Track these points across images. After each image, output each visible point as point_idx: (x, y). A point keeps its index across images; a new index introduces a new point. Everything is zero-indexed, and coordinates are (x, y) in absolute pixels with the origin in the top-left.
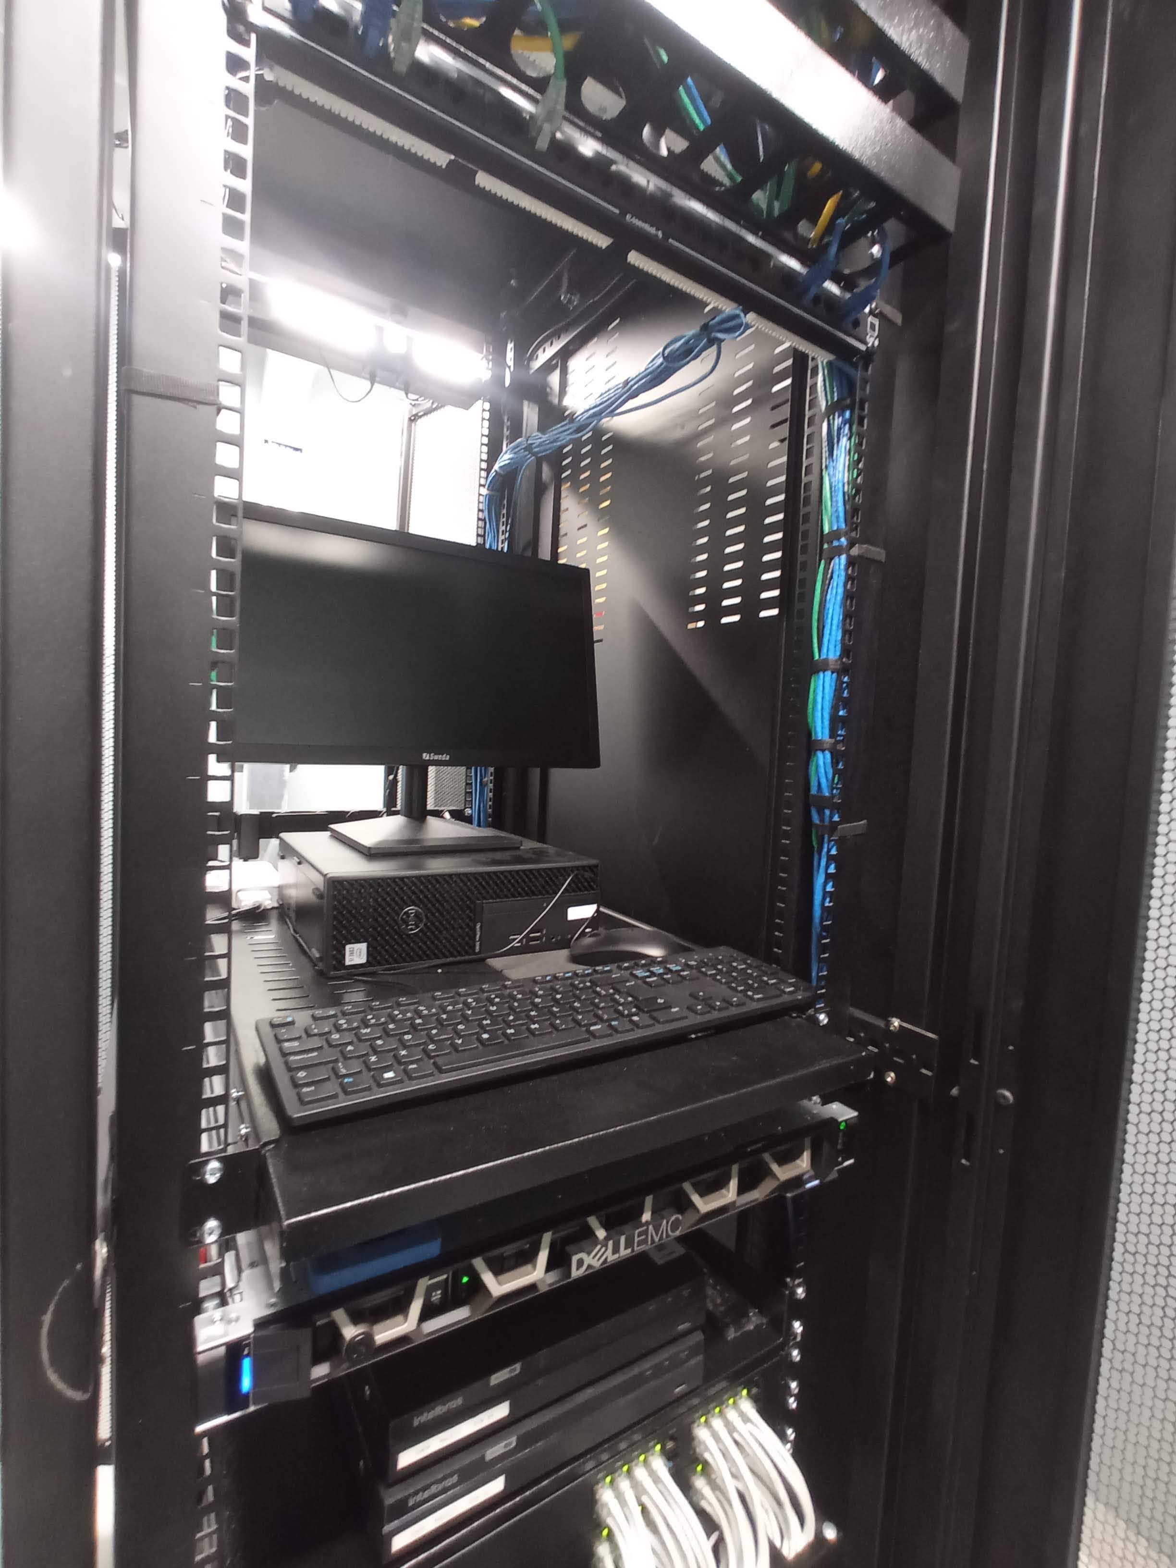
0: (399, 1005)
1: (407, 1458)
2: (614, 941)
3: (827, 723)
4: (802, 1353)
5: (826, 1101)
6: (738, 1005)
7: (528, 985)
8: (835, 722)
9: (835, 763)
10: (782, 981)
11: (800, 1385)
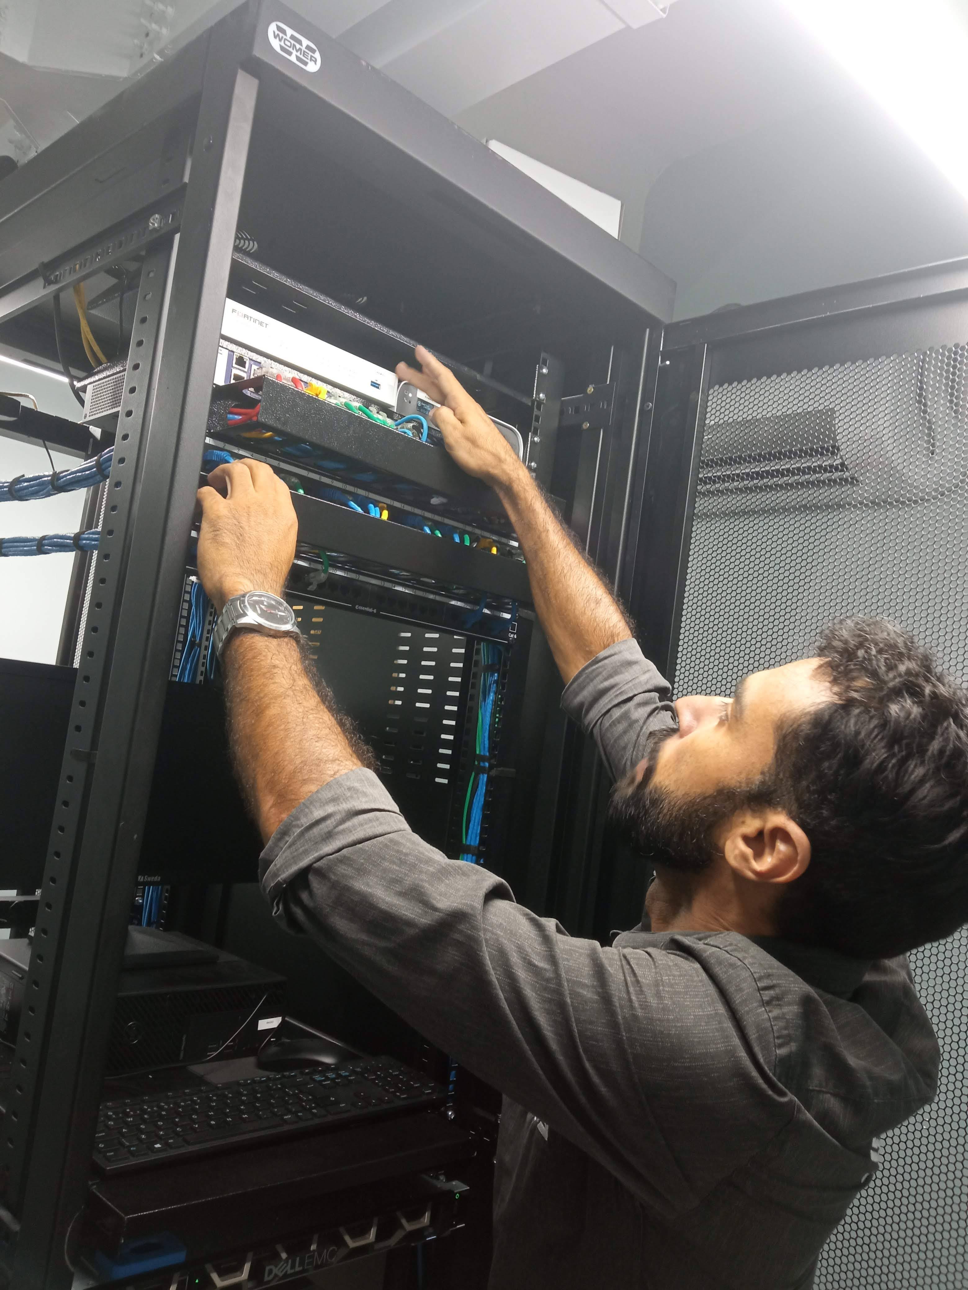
6: (389, 1103)
7: (234, 1088)
10: (424, 1085)
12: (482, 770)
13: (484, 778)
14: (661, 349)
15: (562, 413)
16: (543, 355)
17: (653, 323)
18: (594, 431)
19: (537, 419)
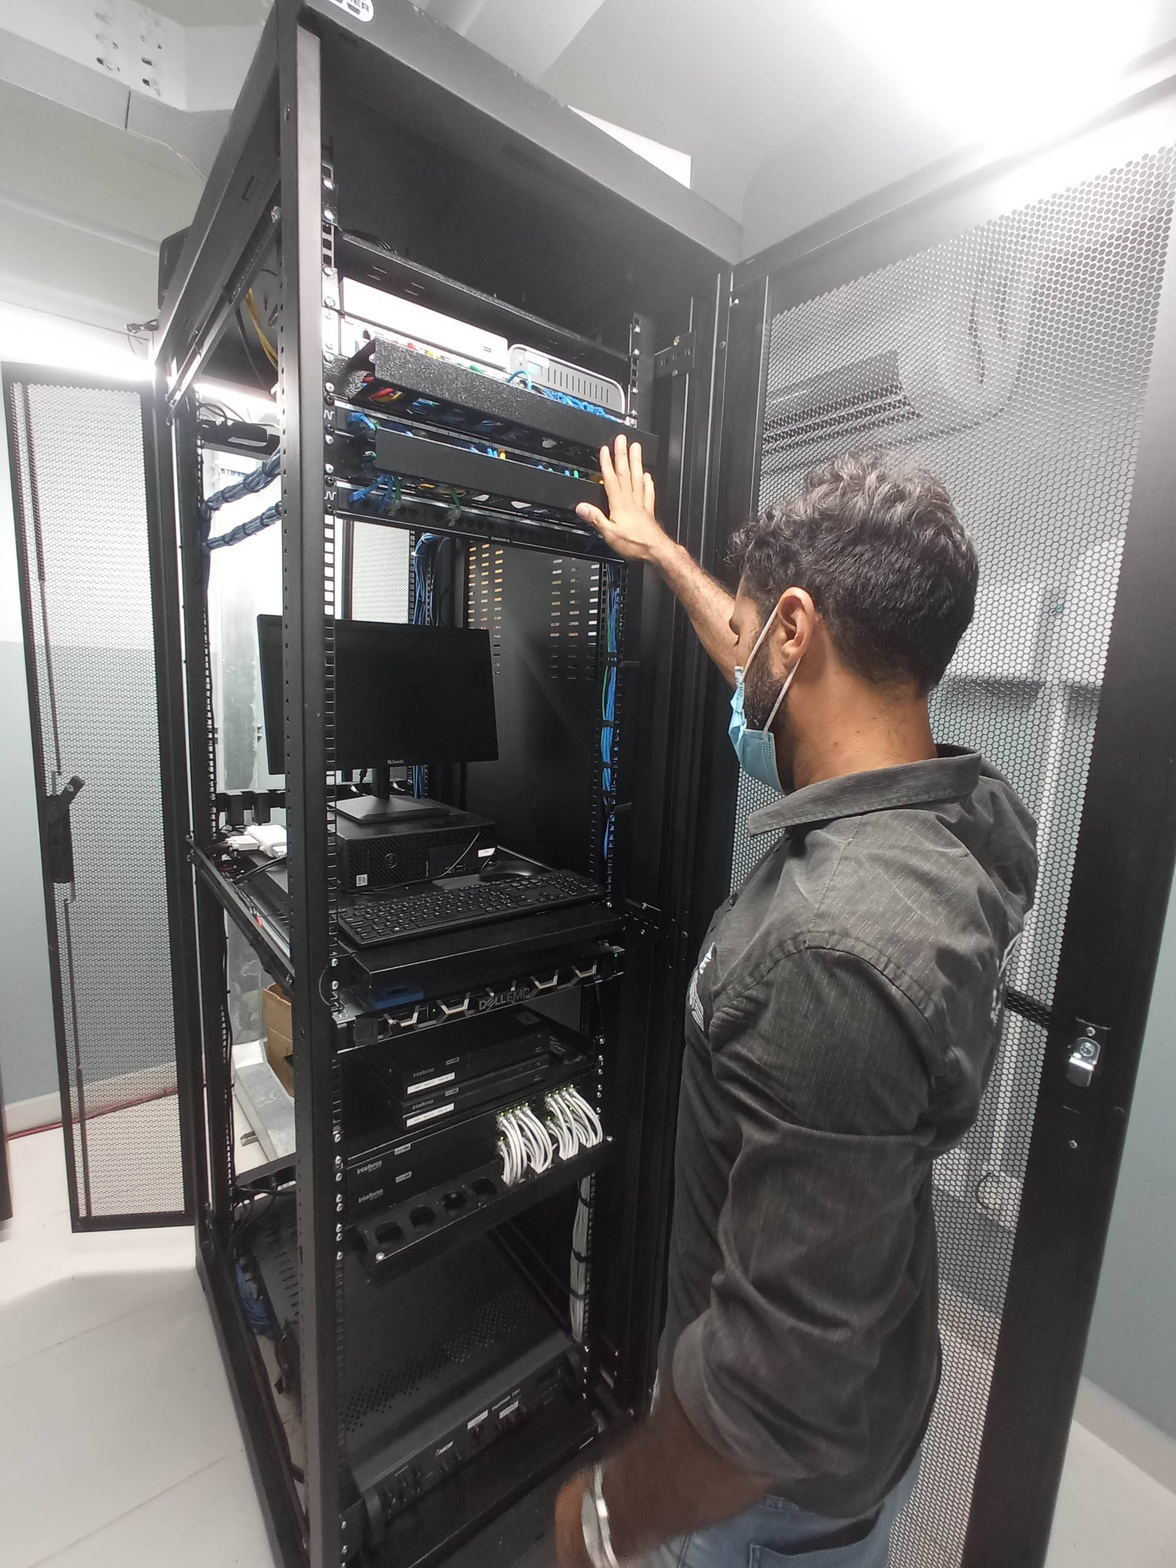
0: (393, 903)
1: (411, 1090)
2: (503, 867)
3: (608, 754)
4: (603, 1071)
5: (611, 945)
6: (562, 898)
7: (456, 893)
8: (613, 754)
9: (613, 774)
10: (590, 887)
11: (602, 1087)
12: (612, 664)
13: (614, 669)
14: (731, 290)
15: (656, 366)
16: (635, 315)
17: (722, 266)
18: (682, 375)
19: (634, 372)
